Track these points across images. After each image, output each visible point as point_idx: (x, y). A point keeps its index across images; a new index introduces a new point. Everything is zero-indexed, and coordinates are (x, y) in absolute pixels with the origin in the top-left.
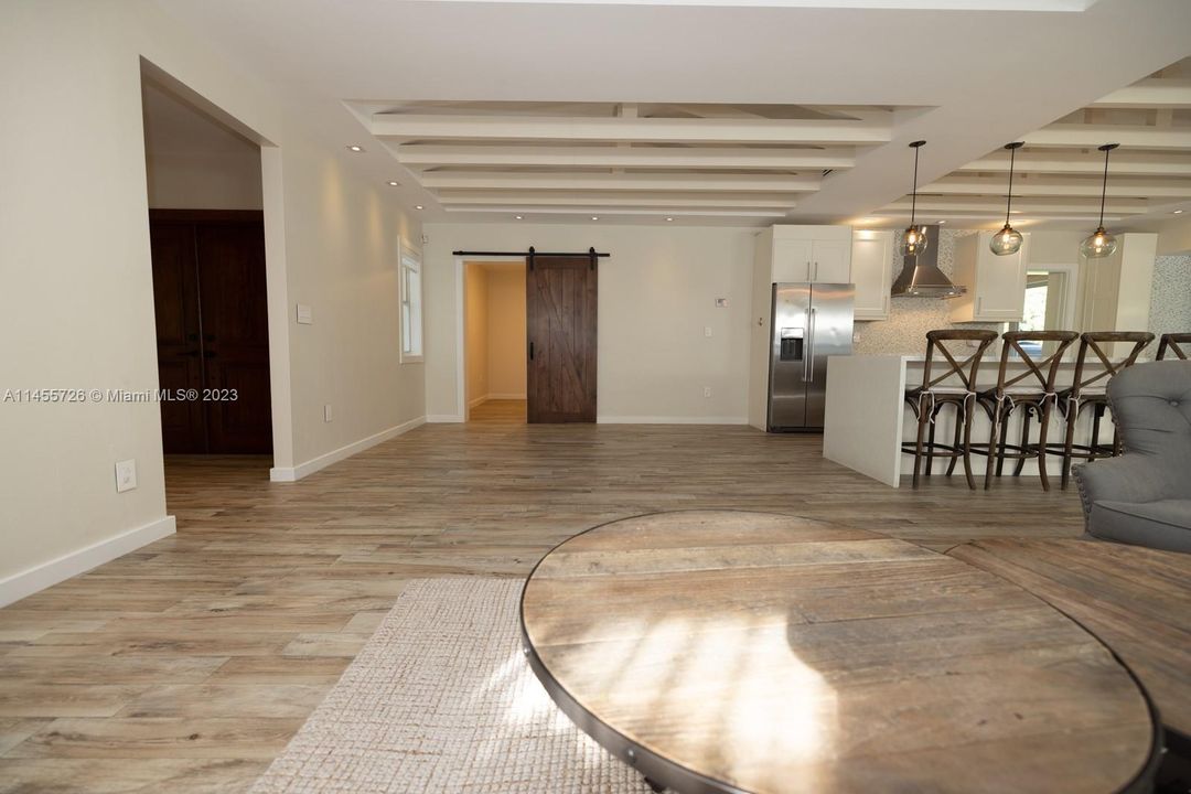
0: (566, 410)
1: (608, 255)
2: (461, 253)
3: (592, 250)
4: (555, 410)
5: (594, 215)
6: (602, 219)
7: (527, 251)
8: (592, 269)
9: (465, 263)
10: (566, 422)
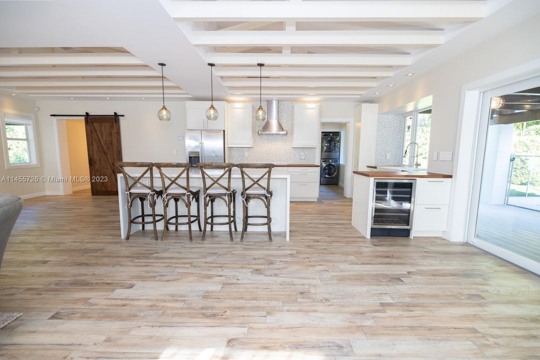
0: (109, 189)
1: (123, 116)
2: (54, 115)
3: (115, 113)
4: (104, 189)
5: (108, 97)
6: (111, 99)
7: (85, 114)
8: (116, 122)
9: (58, 120)
10: (109, 195)
